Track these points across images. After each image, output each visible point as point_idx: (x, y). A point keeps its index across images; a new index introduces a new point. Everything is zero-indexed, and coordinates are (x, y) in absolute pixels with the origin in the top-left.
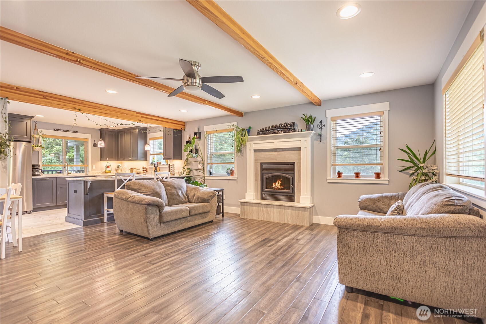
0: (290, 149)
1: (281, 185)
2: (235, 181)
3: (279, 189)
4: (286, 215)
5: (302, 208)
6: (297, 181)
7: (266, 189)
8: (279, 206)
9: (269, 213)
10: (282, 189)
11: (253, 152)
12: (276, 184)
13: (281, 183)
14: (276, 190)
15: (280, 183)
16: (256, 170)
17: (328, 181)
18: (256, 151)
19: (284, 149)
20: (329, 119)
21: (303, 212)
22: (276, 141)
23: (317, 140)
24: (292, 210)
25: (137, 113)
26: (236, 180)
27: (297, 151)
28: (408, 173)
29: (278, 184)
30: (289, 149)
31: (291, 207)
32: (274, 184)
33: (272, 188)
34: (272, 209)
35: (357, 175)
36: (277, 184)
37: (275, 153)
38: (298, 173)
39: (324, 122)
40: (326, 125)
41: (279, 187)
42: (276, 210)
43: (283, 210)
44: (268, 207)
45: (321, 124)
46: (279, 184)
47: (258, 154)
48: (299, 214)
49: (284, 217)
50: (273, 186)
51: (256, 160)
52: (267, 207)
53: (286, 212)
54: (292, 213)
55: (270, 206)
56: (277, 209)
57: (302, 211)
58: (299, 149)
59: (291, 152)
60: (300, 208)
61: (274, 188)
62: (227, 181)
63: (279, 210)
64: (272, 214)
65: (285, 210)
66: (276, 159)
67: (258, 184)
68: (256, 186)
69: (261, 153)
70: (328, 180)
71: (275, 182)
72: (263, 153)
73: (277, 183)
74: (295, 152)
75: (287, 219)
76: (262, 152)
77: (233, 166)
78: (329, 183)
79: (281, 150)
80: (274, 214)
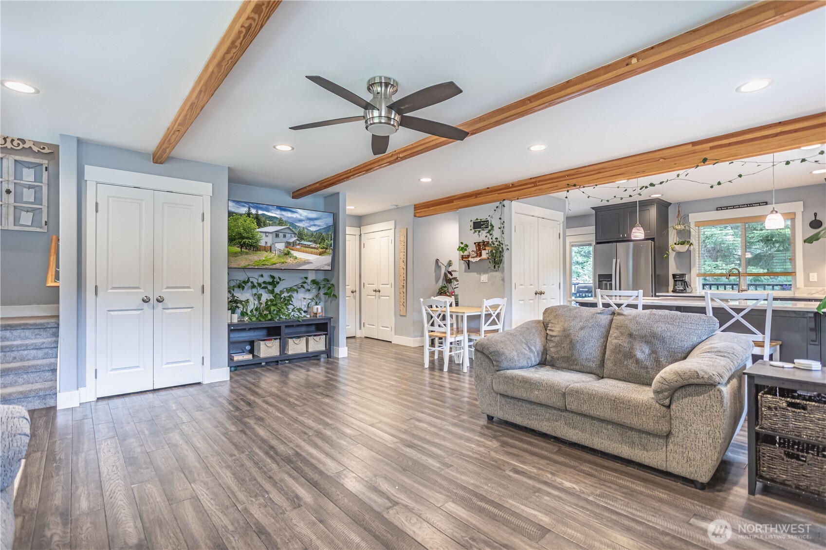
25: (694, 144)
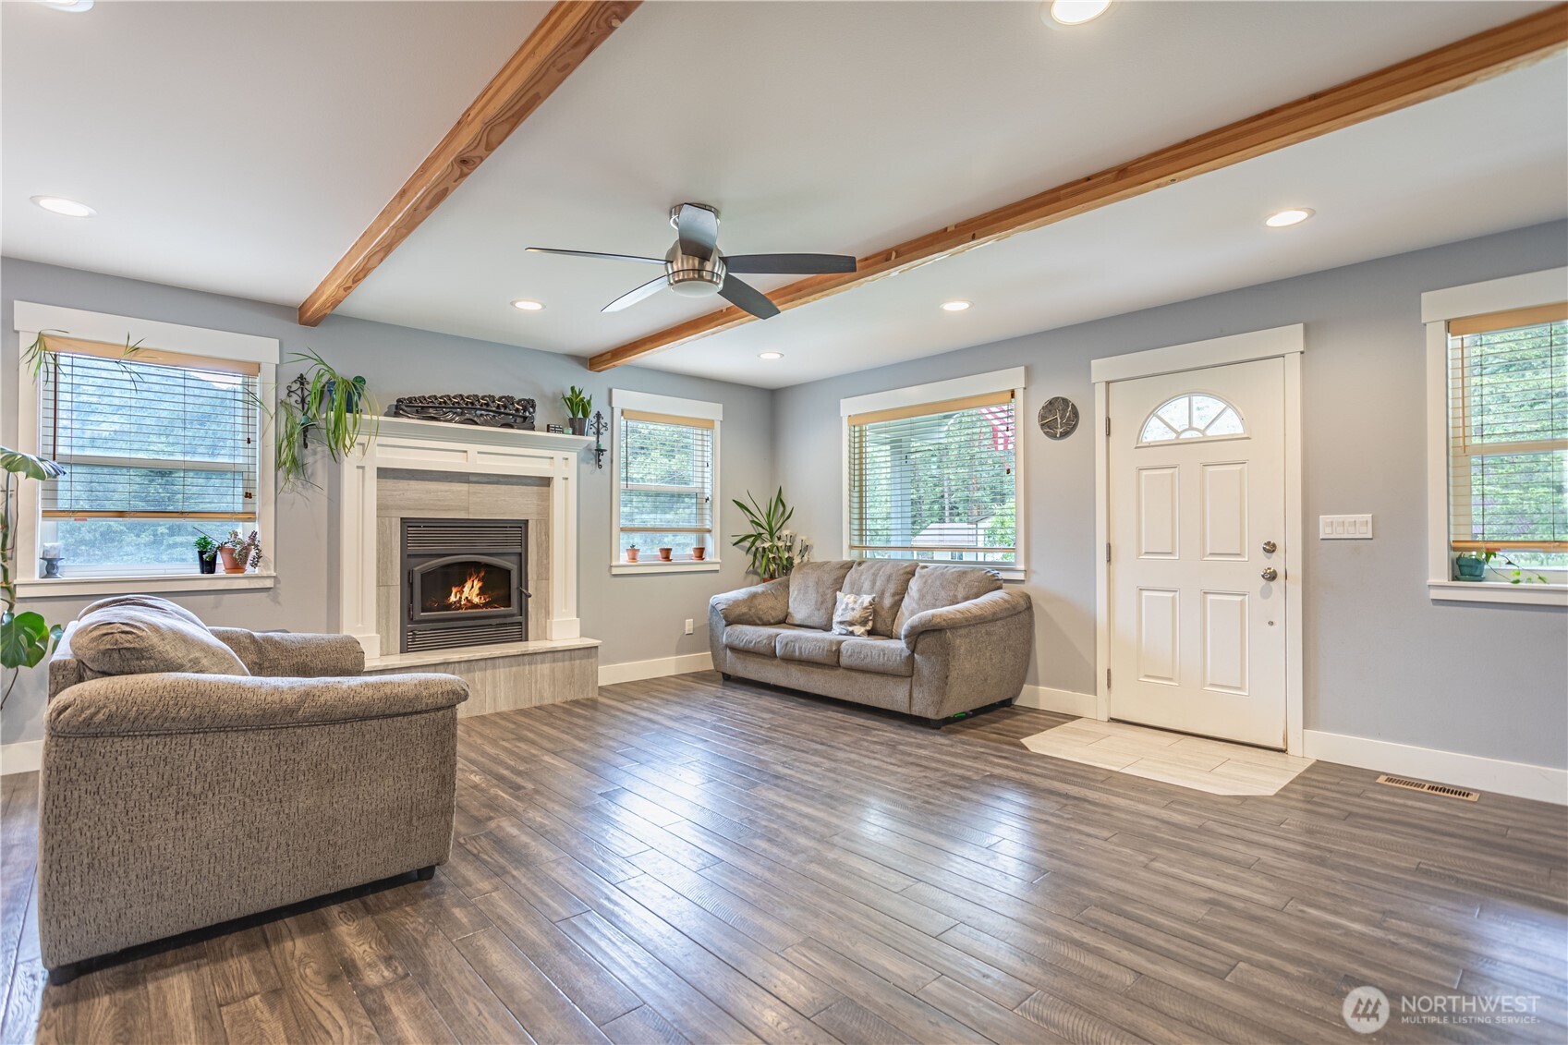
0: (515, 480)
1: (482, 592)
2: (264, 595)
3: (476, 606)
4: (536, 682)
5: (582, 652)
6: (535, 578)
7: (424, 610)
8: (512, 659)
9: (479, 687)
10: (486, 605)
11: (372, 474)
12: (462, 592)
13: (480, 584)
14: (463, 611)
15: (477, 585)
16: (383, 545)
17: (615, 571)
18: (383, 473)
19: (495, 479)
20: (617, 413)
21: (583, 661)
22: (473, 448)
23: (588, 463)
24: (554, 661)
26: (268, 589)
27: (536, 488)
28: (742, 548)
29: (471, 591)
30: (510, 480)
31: (549, 655)
32: (454, 590)
33: (449, 607)
34: (489, 672)
35: (666, 554)
36: (466, 589)
37: (462, 488)
38: (538, 553)
39: (606, 419)
40: (609, 426)
41: (476, 600)
42: (502, 672)
43: (527, 667)
44: (474, 671)
45: (598, 420)
46: (476, 590)
47: (390, 483)
48: (572, 670)
49: (530, 689)
50: (453, 599)
51: (382, 508)
52: (469, 671)
53: (536, 671)
54: (553, 671)
55: (482, 663)
56: (508, 669)
57: (581, 659)
58: (546, 482)
59: (515, 487)
60: (577, 652)
61: (458, 606)
62: (212, 597)
63: (514, 669)
64: (489, 688)
65: (533, 667)
66: (467, 509)
67: (388, 597)
68: (382, 604)
69: (403, 484)
70: (613, 569)
71: (461, 584)
72: (412, 483)
73: (468, 585)
74: (530, 488)
75: (540, 691)
76: (410, 479)
77: (256, 527)
78: (615, 575)
79: (485, 479)
80: (495, 687)
